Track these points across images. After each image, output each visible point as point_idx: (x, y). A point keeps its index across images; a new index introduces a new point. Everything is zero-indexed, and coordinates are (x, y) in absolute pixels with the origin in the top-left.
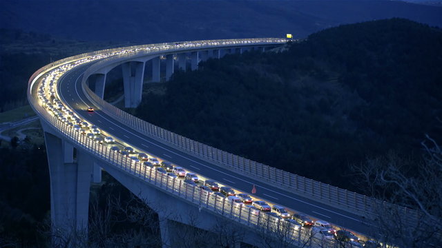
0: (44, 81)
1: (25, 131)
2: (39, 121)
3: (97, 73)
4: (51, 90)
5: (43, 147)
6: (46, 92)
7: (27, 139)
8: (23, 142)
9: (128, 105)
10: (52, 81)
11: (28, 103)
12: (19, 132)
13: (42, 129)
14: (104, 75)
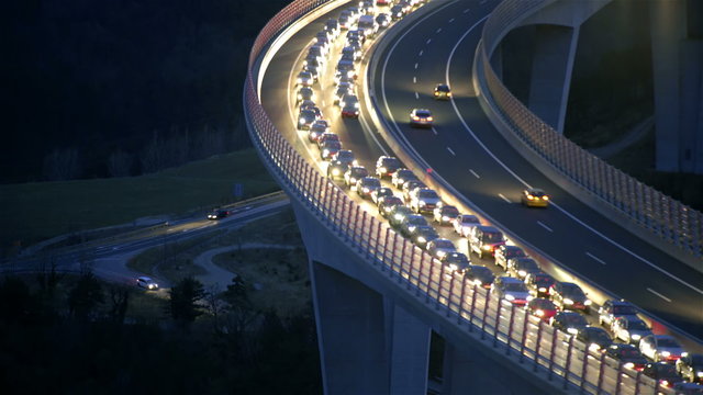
0: (314, 52)
1: (233, 255)
2: (288, 214)
3: (541, 20)
4: (342, 91)
5: (303, 327)
6: (323, 96)
7: (237, 292)
8: (221, 303)
9: (667, 162)
10: (347, 54)
11: (246, 141)
12: (204, 259)
13: (301, 252)
14: (567, 30)
